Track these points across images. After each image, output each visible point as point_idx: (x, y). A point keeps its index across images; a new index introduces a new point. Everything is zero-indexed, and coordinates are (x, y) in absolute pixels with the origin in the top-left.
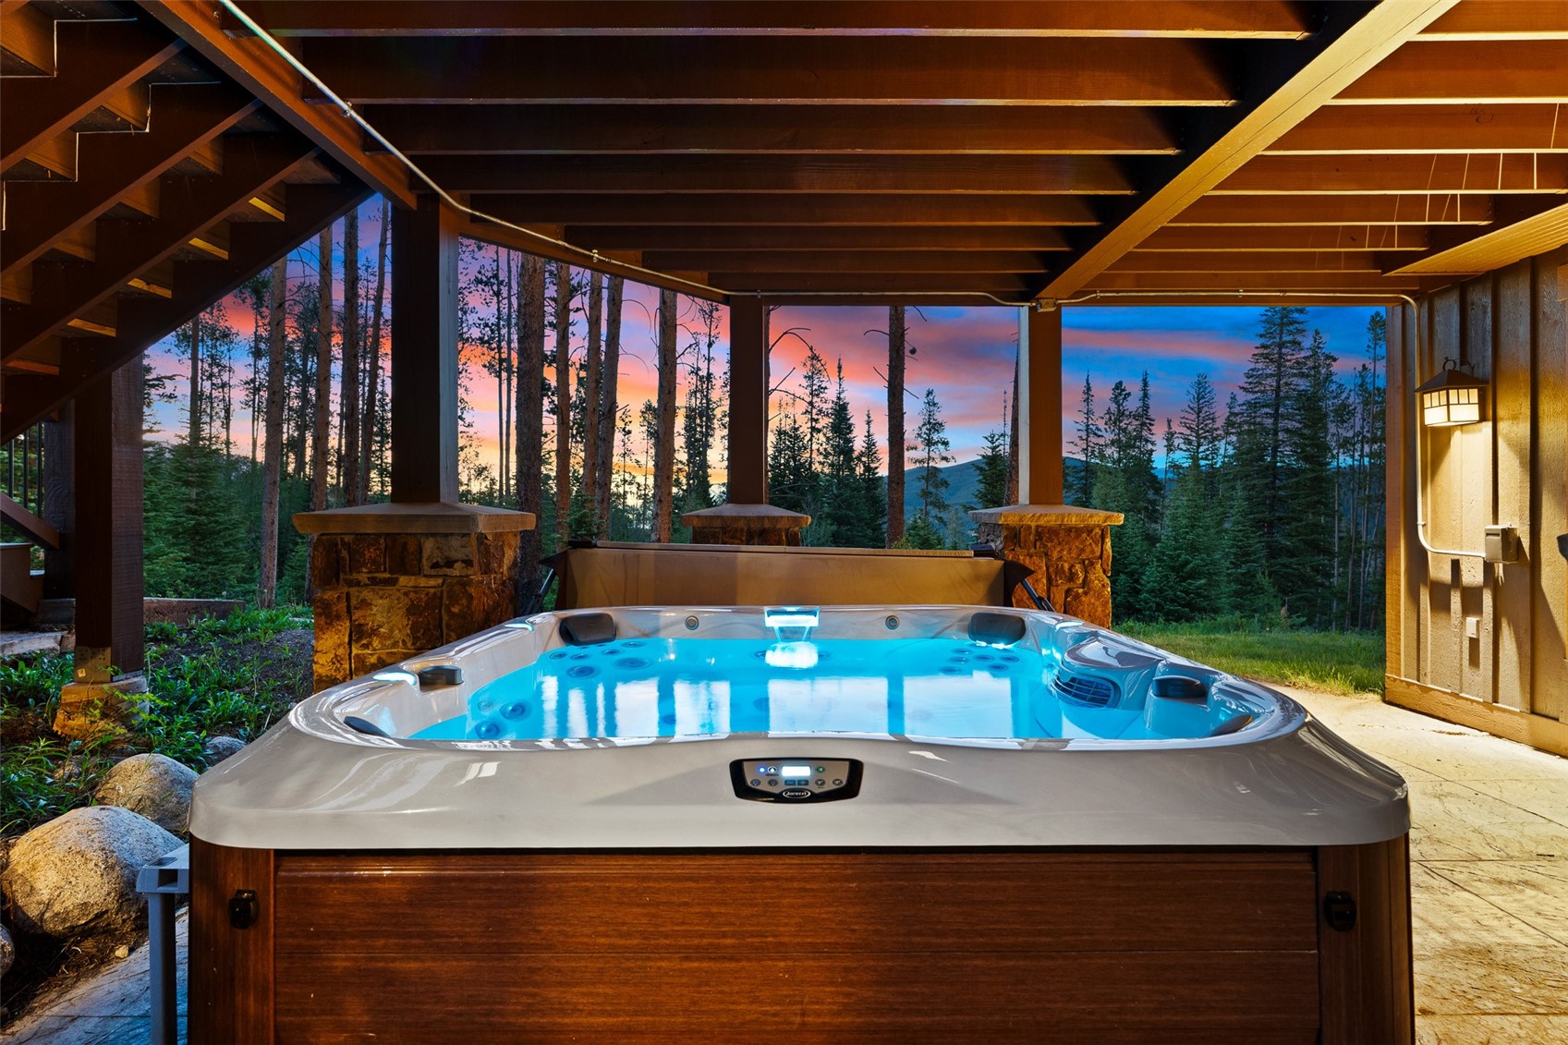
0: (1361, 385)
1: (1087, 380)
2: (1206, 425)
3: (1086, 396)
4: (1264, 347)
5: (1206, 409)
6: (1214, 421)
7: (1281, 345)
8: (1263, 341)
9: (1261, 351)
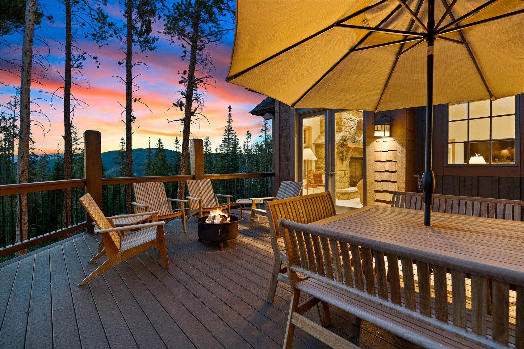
0: (244, 146)
1: (177, 138)
2: (209, 151)
3: (176, 142)
4: (225, 139)
5: (208, 146)
6: (210, 149)
7: (229, 139)
8: (225, 137)
9: (224, 140)
